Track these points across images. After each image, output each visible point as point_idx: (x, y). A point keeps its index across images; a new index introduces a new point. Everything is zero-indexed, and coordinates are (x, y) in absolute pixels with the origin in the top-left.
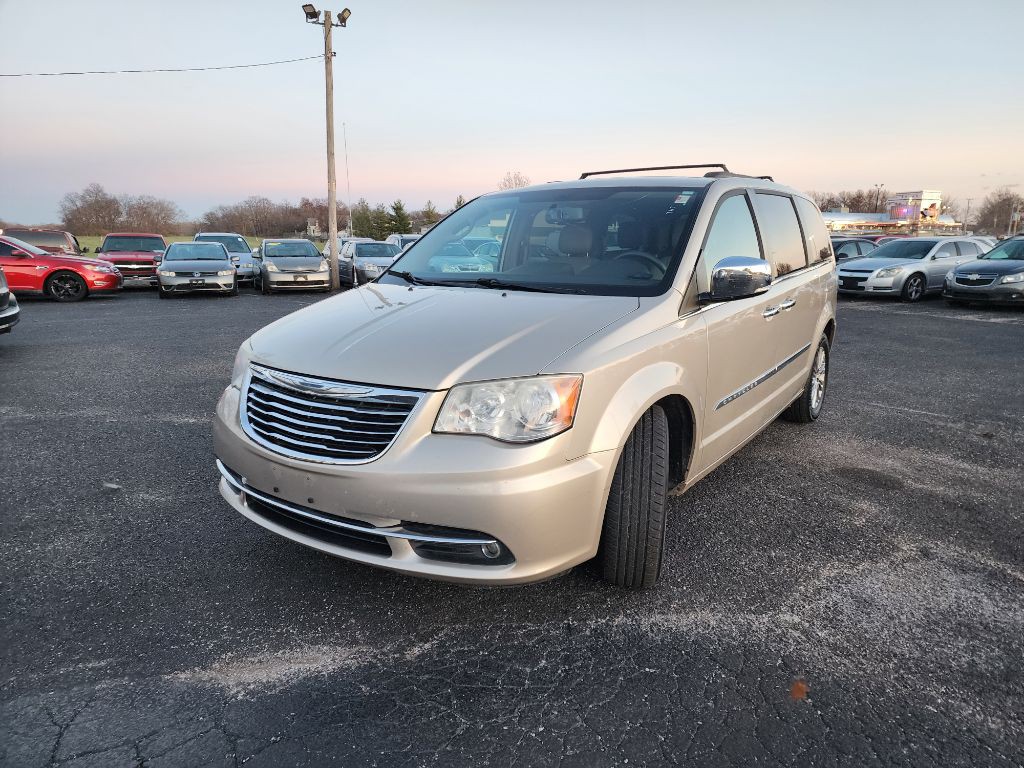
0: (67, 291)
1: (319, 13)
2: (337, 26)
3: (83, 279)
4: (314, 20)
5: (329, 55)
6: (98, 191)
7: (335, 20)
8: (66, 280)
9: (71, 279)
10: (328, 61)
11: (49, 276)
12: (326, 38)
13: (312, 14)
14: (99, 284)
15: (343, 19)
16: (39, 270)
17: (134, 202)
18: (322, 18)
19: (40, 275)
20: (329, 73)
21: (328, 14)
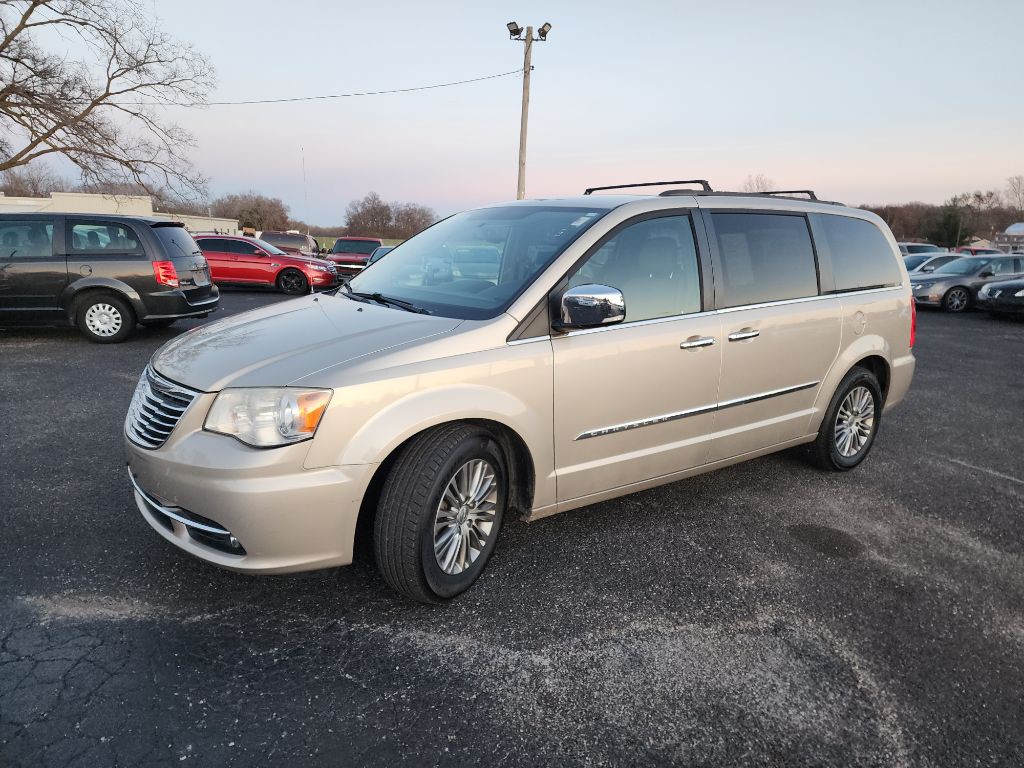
0: (292, 285)
1: (522, 29)
2: (537, 40)
3: (304, 275)
4: (517, 36)
5: (528, 68)
6: (375, 198)
7: (536, 35)
8: (293, 276)
9: (296, 275)
10: (526, 74)
11: (282, 272)
12: (526, 54)
13: (515, 31)
14: (318, 280)
15: (543, 33)
16: (273, 267)
17: (403, 209)
18: (523, 34)
19: (273, 271)
20: (526, 87)
21: (529, 30)
